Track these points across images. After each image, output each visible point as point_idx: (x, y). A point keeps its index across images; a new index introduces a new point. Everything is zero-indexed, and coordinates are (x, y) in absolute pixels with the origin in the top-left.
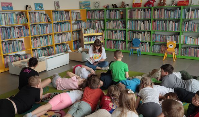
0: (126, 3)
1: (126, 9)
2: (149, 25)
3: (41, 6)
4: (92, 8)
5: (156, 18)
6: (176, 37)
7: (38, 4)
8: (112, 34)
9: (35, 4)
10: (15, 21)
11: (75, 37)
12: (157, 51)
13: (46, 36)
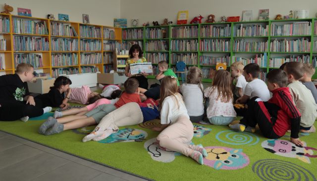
0: (169, 20)
1: (169, 26)
2: (196, 45)
3: (66, 18)
4: (129, 26)
5: (204, 36)
6: (227, 59)
7: (62, 15)
8: (152, 57)
9: (59, 15)
10: (33, 31)
11: (106, 59)
12: (205, 77)
13: (70, 54)
